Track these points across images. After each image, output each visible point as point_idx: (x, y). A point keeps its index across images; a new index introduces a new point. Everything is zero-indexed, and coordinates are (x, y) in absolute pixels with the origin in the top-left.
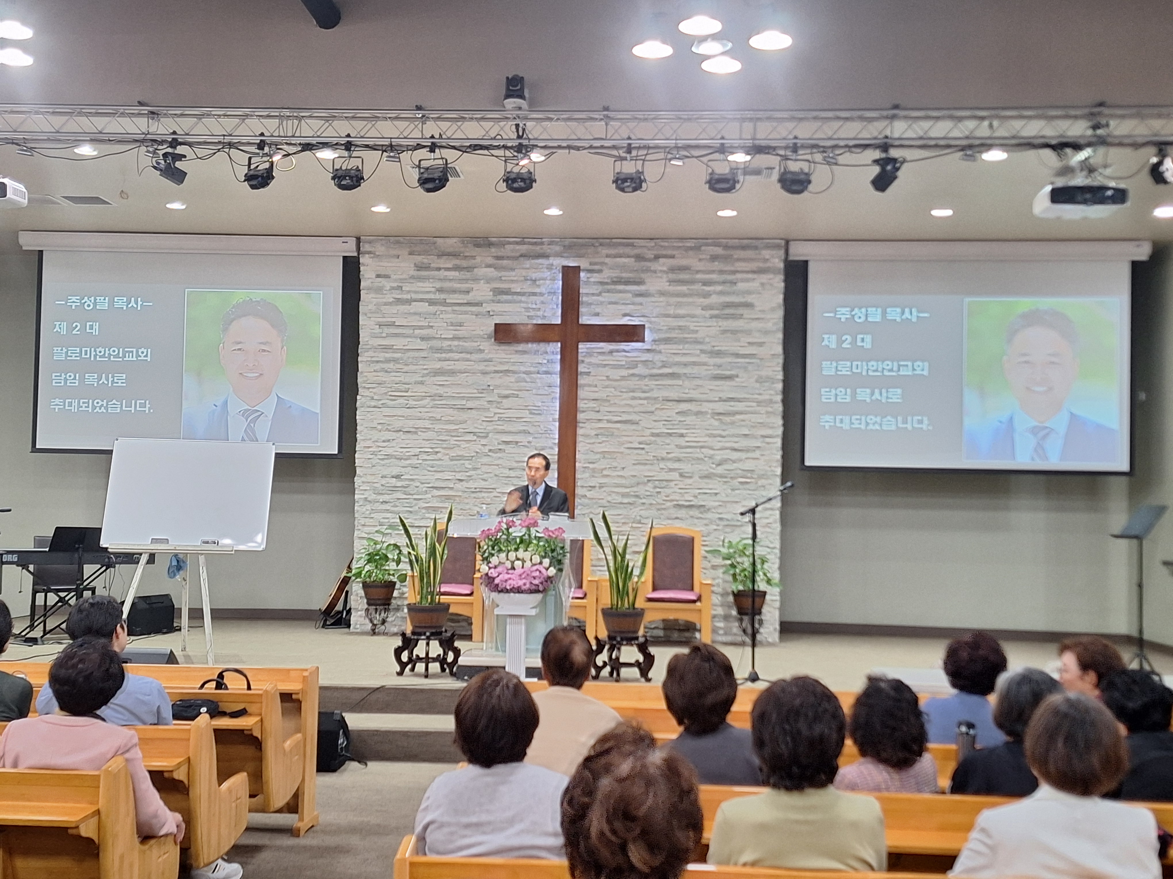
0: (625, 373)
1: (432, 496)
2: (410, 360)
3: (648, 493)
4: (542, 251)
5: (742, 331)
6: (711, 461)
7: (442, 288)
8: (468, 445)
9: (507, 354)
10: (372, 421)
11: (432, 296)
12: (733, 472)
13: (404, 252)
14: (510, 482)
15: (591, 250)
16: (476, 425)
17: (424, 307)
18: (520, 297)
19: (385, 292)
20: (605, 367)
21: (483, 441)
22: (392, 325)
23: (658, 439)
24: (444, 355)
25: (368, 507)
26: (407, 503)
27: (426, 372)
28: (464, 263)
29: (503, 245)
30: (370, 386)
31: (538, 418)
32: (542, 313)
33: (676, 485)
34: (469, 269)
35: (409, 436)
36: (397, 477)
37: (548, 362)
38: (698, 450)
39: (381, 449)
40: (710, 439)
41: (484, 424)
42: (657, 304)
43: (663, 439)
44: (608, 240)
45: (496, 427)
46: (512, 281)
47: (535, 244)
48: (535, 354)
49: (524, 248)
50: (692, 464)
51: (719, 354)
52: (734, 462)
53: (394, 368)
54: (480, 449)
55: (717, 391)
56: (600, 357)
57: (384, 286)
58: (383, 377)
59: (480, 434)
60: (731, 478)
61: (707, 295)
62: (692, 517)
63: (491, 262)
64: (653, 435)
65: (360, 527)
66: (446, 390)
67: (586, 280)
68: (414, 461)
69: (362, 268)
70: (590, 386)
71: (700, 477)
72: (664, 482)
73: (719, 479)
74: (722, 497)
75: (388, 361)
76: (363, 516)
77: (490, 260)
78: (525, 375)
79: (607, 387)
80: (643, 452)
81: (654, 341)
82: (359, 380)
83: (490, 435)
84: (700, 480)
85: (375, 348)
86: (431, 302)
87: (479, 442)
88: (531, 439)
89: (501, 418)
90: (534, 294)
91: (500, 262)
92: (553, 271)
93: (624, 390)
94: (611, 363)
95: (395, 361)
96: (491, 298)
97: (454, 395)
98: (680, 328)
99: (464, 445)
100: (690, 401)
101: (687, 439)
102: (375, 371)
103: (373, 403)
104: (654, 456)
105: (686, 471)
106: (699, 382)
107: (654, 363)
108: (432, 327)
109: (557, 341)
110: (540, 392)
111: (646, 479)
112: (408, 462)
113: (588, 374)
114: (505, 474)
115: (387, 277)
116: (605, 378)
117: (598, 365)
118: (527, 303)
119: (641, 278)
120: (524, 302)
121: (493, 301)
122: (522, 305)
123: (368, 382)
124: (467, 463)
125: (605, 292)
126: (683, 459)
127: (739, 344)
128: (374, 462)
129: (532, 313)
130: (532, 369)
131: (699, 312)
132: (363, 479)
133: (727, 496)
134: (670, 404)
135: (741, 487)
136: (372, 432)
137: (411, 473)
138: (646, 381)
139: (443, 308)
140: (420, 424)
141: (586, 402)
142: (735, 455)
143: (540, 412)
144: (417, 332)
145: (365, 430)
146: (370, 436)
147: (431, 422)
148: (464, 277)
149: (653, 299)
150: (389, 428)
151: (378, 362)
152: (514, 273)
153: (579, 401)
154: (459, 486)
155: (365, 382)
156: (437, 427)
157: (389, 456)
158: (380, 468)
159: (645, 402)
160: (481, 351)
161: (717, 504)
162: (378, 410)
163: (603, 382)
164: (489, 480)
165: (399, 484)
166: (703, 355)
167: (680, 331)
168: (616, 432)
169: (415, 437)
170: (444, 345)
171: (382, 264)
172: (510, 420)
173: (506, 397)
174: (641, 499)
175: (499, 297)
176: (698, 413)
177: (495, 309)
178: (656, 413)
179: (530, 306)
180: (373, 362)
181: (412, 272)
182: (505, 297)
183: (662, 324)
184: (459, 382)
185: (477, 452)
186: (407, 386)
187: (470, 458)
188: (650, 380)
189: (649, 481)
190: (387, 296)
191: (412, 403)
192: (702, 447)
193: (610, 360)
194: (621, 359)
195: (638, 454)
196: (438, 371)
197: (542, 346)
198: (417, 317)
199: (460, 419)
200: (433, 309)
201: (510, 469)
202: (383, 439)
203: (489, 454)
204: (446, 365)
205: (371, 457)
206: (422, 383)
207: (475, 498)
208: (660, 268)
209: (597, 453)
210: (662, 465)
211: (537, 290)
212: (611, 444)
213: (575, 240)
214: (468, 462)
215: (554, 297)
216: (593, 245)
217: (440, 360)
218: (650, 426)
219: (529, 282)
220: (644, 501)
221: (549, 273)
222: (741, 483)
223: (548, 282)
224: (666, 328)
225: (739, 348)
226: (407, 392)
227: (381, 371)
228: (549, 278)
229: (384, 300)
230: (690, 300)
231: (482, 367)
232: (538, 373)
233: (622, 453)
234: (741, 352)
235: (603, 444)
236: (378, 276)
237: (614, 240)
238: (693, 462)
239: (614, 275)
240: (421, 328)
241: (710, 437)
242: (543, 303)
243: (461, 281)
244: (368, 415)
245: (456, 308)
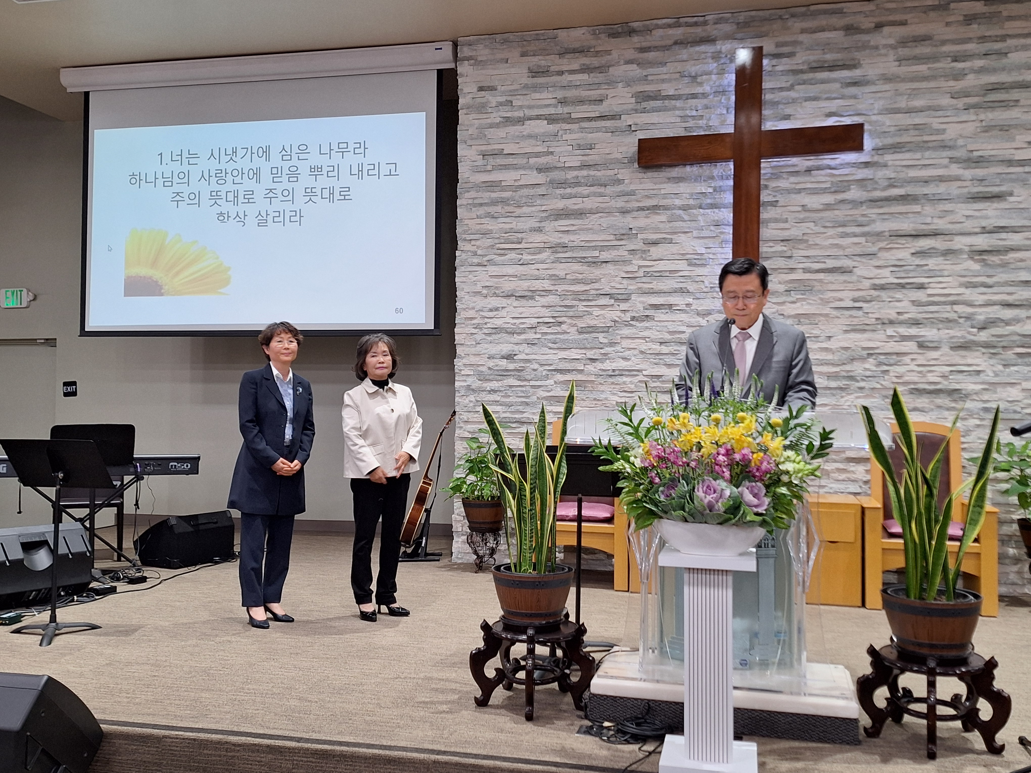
0: (829, 199)
1: (555, 382)
2: (524, 200)
3: (868, 373)
4: (704, 34)
5: (1016, 126)
6: (969, 323)
7: (565, 98)
8: (602, 312)
9: (655, 184)
10: (475, 283)
11: (552, 111)
12: (1006, 338)
13: (514, 55)
14: (661, 361)
15: (777, 25)
16: (613, 284)
17: (541, 127)
18: (673, 102)
19: (490, 110)
20: (800, 193)
21: (624, 306)
22: (500, 153)
23: (884, 295)
24: (569, 190)
25: (472, 398)
26: (522, 391)
27: (544, 215)
28: (595, 62)
29: (649, 30)
30: (472, 237)
31: (699, 271)
32: (705, 122)
33: (912, 360)
34: (602, 69)
35: (523, 302)
36: (509, 357)
37: (715, 190)
38: (948, 308)
39: (487, 320)
40: (968, 291)
41: (625, 282)
42: (879, 95)
43: (891, 293)
44: (803, 9)
45: (640, 285)
46: (663, 81)
47: (696, 24)
48: (696, 180)
49: (678, 33)
50: (939, 329)
51: (979, 162)
52: (1008, 323)
53: (503, 212)
54: (619, 317)
55: (977, 218)
56: (792, 179)
57: (488, 102)
58: (490, 225)
59: (619, 296)
60: (1004, 347)
61: (958, 76)
62: (939, 407)
63: (632, 57)
64: (876, 287)
65: (462, 425)
66: (572, 238)
67: (770, 69)
68: (531, 336)
69: (460, 80)
70: (776, 220)
71: (951, 348)
72: (894, 357)
73: (984, 350)
74: (989, 376)
75: (494, 203)
76: (465, 409)
77: (631, 54)
78: (681, 212)
79: (802, 221)
80: (860, 313)
81: (876, 149)
82: (459, 230)
83: (633, 297)
84: (952, 352)
85: (478, 187)
86: (551, 119)
87: (618, 308)
88: (691, 300)
89: (648, 272)
90: (694, 96)
91: (646, 55)
92: (722, 61)
93: (828, 224)
94: (809, 186)
95: (504, 202)
96: (631, 106)
97: (583, 244)
98: (916, 127)
99: (596, 312)
100: (935, 234)
101: (929, 291)
102: (478, 217)
103: (476, 260)
104: (877, 319)
105: (930, 338)
106: (948, 206)
107: (876, 183)
108: (552, 153)
109: (726, 160)
110: (705, 233)
111: (865, 353)
112: (523, 337)
113: (774, 204)
114: (654, 349)
115: (492, 89)
116: (800, 209)
117: (789, 191)
118: (683, 109)
119: (853, 59)
120: (678, 109)
121: (636, 111)
122: (677, 113)
123: (469, 232)
124: (602, 338)
125: (799, 84)
126: (925, 321)
127: (1014, 145)
128: (478, 337)
129: (691, 123)
130: (691, 202)
131: (946, 101)
132: (465, 361)
133: (996, 375)
134: (902, 240)
135: (1020, 361)
136: (475, 299)
137: (527, 351)
138: (864, 210)
139: (568, 126)
140: (538, 285)
141: (771, 244)
142: (1008, 314)
143: (703, 262)
144: (532, 161)
145: (467, 297)
146: (474, 305)
147: (553, 282)
148: (596, 81)
149: (873, 88)
150: (497, 292)
151: (481, 205)
152: (664, 69)
153: (761, 243)
154: (590, 368)
155: (465, 232)
156: (560, 288)
157: (497, 330)
158: (486, 346)
159: (862, 240)
160: (620, 182)
161: (979, 387)
162: (484, 269)
163: (797, 215)
164: (633, 358)
165: (511, 366)
166: (954, 166)
167: (917, 133)
168: (818, 286)
169: (531, 303)
170: (569, 176)
171: (484, 72)
172: (660, 275)
173: (655, 243)
174: (858, 381)
175: (644, 104)
176: (947, 253)
177: (638, 121)
178: (880, 255)
179: (688, 113)
180: (475, 205)
181: (526, 80)
182: (653, 104)
183: (888, 123)
184: (590, 226)
185: (615, 321)
186: (520, 235)
187: (606, 329)
188: (868, 207)
189: (869, 354)
190: (492, 115)
191: (526, 257)
192: (954, 303)
193: (807, 182)
194: (823, 179)
195: (851, 316)
196: (561, 212)
197: (706, 169)
198: (533, 142)
199: (592, 276)
200: (553, 128)
201: (661, 343)
202: (490, 306)
203: (631, 322)
204: (570, 204)
205: (475, 331)
206: (539, 230)
207: (613, 383)
208: (884, 42)
209: (789, 317)
210: (890, 331)
211: (699, 90)
212: (809, 304)
213: (753, 13)
214: (603, 334)
215: (724, 97)
216: (781, 18)
217: (563, 197)
218: (871, 275)
219: (686, 80)
220: (862, 384)
221: (715, 65)
222: (1020, 355)
223: (714, 77)
224: (892, 129)
225: (1013, 151)
226: (520, 243)
227: (486, 217)
228: (715, 71)
229: (489, 121)
230: (932, 84)
231: (620, 203)
232: (700, 207)
233: (827, 315)
234: (1017, 158)
235: (798, 304)
236: (481, 89)
237: (812, 8)
238: (941, 326)
239: (812, 58)
240: (537, 155)
241: (967, 287)
242: (706, 107)
243: (590, 86)
244: (470, 276)
245: (585, 124)
